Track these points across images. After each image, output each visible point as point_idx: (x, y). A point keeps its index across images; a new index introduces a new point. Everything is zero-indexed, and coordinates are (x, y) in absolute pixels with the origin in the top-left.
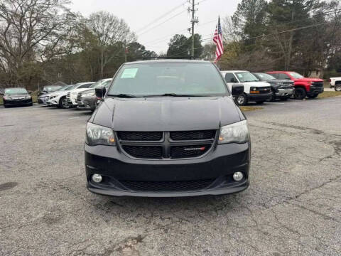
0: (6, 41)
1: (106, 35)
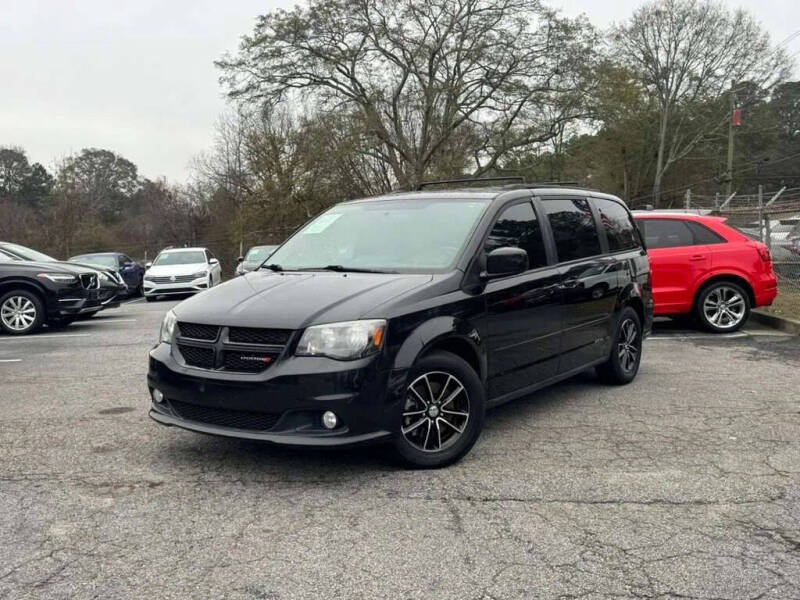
1: (683, 71)
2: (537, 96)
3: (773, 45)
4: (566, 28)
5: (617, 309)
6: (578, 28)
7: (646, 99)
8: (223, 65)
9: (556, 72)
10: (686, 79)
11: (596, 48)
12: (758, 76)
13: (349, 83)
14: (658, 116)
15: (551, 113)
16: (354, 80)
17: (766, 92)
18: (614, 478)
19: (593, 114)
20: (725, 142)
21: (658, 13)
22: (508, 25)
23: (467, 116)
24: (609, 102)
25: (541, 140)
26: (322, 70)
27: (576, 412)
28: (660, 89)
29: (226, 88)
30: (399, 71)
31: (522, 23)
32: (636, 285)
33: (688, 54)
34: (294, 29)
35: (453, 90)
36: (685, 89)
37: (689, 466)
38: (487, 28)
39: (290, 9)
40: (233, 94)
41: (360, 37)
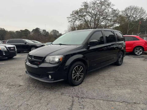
0: (90, 24)
1: (132, 16)
2: (110, 20)
3: (146, 12)
4: (115, 10)
5: (119, 52)
6: (117, 10)
7: (126, 21)
8: (68, 18)
9: (113, 17)
10: (132, 18)
11: (119, 13)
12: (144, 17)
13: (84, 20)
14: (128, 23)
15: (112, 23)
16: (85, 19)
17: (145, 19)
19: (118, 23)
20: (138, 27)
21: (129, 8)
22: (106, 11)
23: (100, 23)
24: (121, 21)
25: (111, 26)
26: (81, 18)
27: (109, 72)
28: (128, 19)
29: (68, 21)
30: (91, 18)
31: (108, 10)
32: (123, 48)
33: (133, 14)
34: (77, 13)
35: (98, 20)
36: (132, 19)
38: (103, 11)
39: (76, 10)
40: (69, 22)
41: (86, 13)
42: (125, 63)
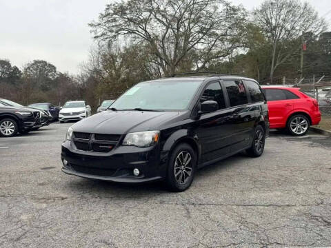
0: (163, 48)
1: (282, 27)
2: (222, 38)
3: (319, 17)
4: (234, 10)
5: (255, 126)
6: (239, 10)
7: (267, 39)
8: (91, 25)
9: (230, 28)
10: (283, 31)
11: (246, 18)
12: (313, 29)
13: (144, 33)
14: (272, 46)
15: (228, 45)
16: (146, 31)
17: (317, 36)
18: (253, 196)
19: (245, 45)
20: (300, 57)
21: (272, 4)
22: (210, 9)
23: (193, 46)
24: (252, 40)
25: (224, 56)
26: (132, 27)
27: (237, 168)
28: (273, 35)
29: (93, 35)
30: (165, 28)
31: (216, 8)
32: (262, 117)
33: (284, 20)
34: (121, 10)
35: (187, 35)
36: (283, 35)
37: (283, 191)
38: (201, 10)
39: (120, 2)
40: (96, 37)
41: (148, 13)
42: (270, 153)
